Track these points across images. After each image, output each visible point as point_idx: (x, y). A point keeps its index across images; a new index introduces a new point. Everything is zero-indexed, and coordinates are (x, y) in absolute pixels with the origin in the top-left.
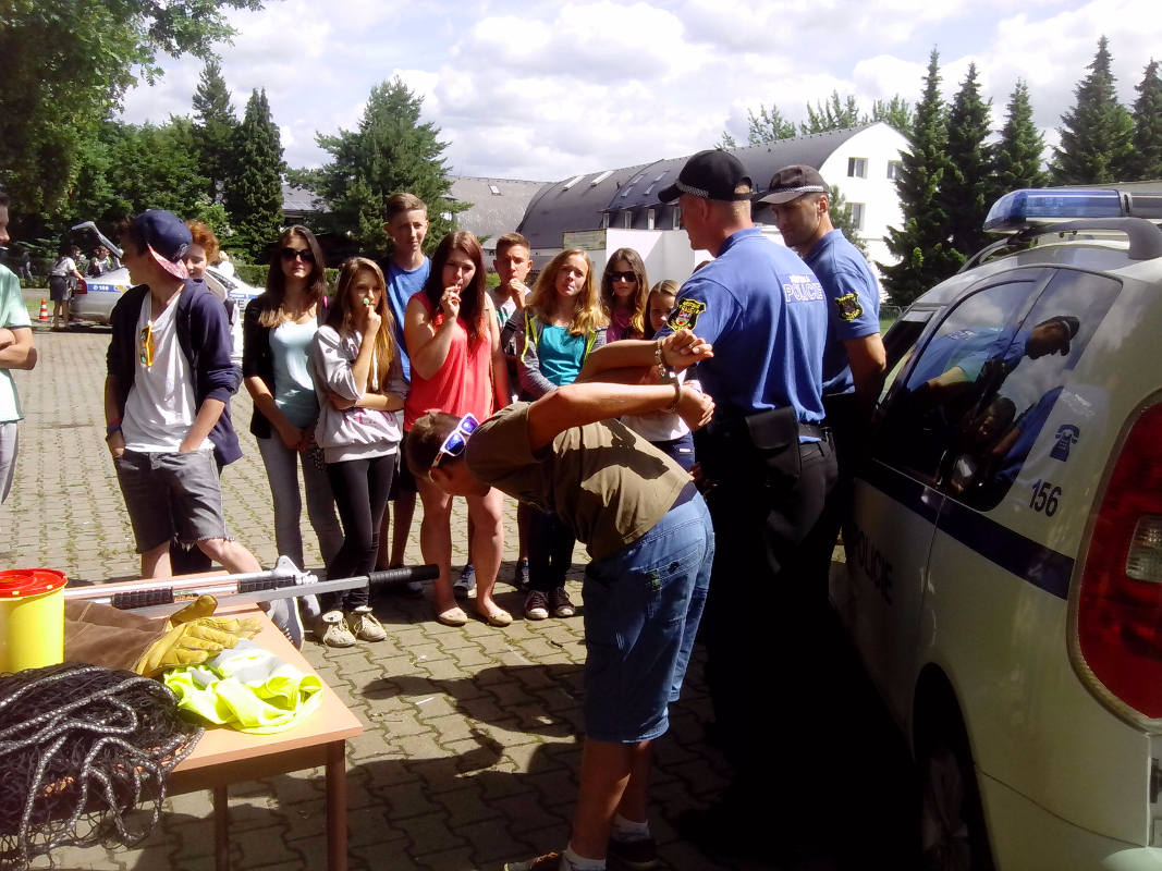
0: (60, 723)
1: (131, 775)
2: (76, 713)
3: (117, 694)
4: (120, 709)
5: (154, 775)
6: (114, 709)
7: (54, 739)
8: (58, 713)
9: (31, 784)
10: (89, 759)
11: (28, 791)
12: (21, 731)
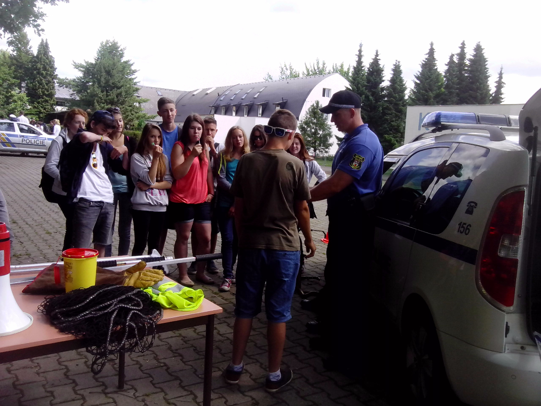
1: (144, 325)
2: (121, 301)
4: (136, 300)
5: (152, 325)
6: (134, 300)
7: (114, 311)
8: (115, 301)
9: (109, 327)
10: (128, 318)
11: (108, 329)
12: (101, 307)
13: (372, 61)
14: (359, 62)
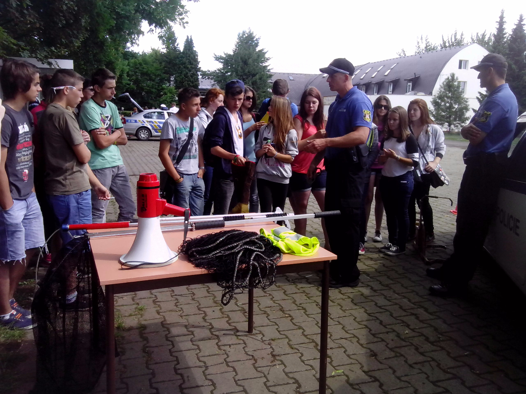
0: (241, 246)
1: (265, 265)
2: (246, 243)
3: (256, 239)
4: (259, 243)
5: (272, 265)
6: (257, 243)
7: (239, 252)
8: (241, 243)
9: (236, 265)
10: (252, 258)
11: (235, 266)
12: (229, 248)
14: (501, 30)
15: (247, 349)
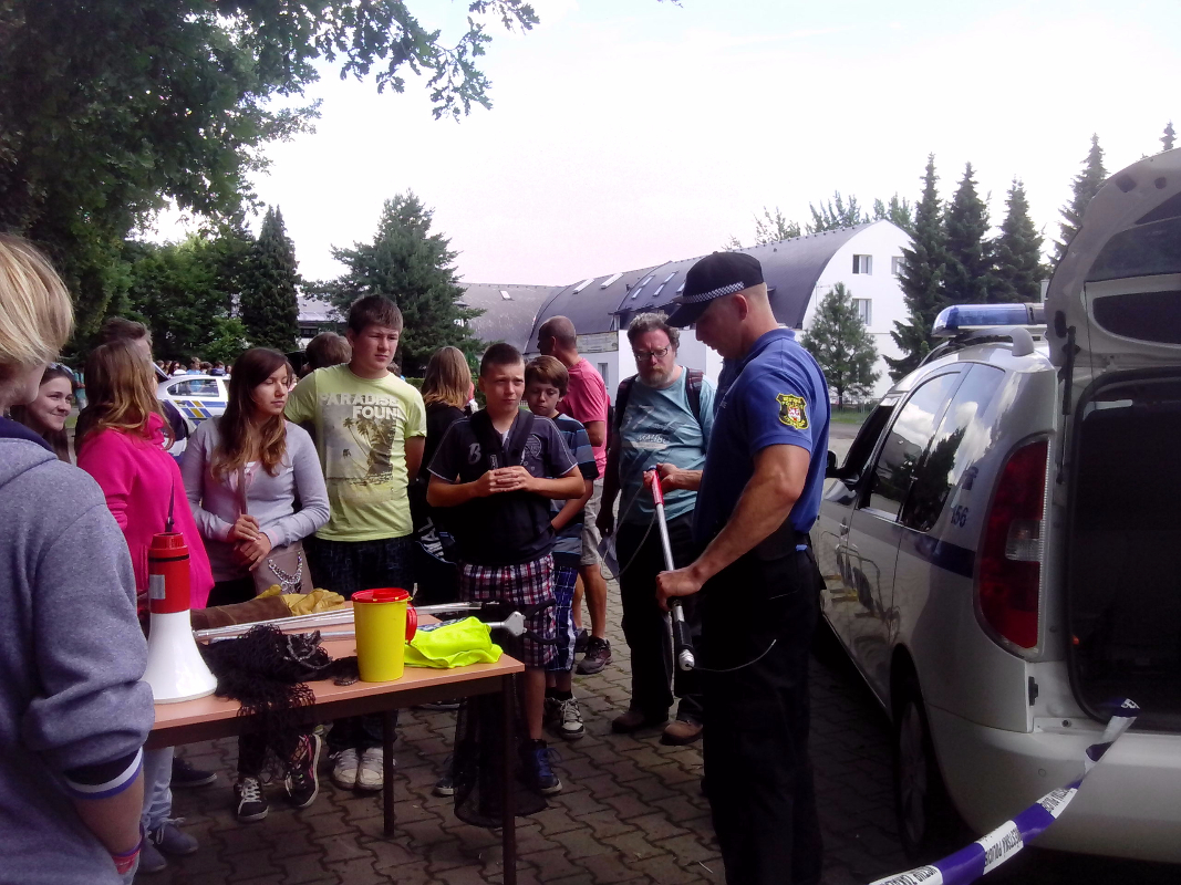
13: (959, 187)
14: (930, 193)
15: (378, 867)
